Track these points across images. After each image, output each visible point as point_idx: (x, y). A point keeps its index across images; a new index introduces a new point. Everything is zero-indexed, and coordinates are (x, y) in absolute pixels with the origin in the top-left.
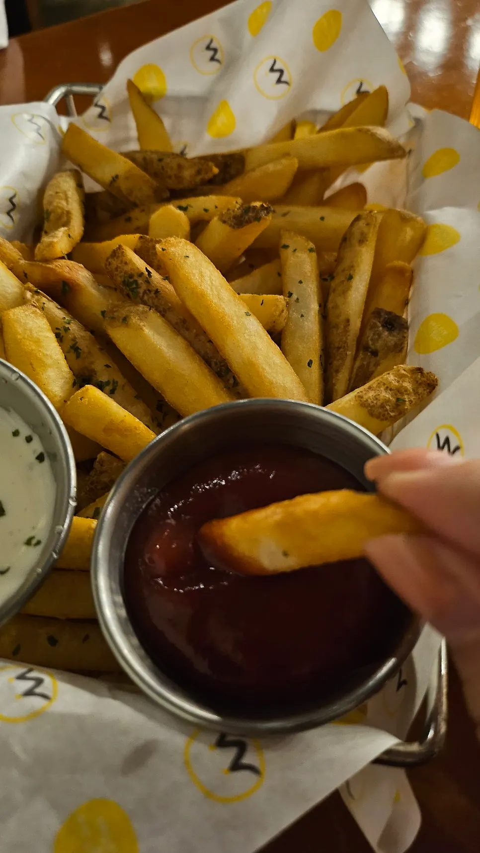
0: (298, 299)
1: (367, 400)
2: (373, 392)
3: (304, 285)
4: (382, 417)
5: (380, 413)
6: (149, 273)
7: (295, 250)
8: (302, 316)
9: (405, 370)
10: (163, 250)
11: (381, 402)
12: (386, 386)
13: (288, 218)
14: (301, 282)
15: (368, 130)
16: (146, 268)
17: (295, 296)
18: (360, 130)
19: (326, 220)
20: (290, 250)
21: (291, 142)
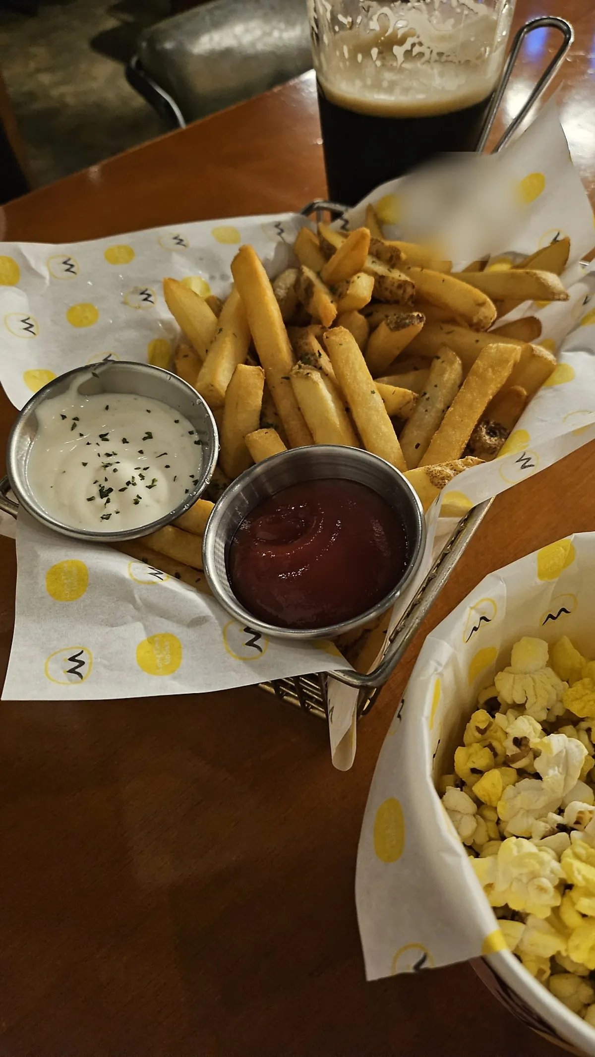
0: (429, 398)
1: (432, 471)
2: (440, 468)
3: (438, 388)
4: (439, 486)
5: (439, 483)
6: (320, 355)
7: (443, 362)
8: (426, 411)
9: (472, 461)
10: (327, 338)
11: (443, 475)
12: (452, 467)
13: (450, 336)
14: (436, 386)
15: (535, 274)
16: (319, 351)
17: (427, 396)
18: (527, 273)
19: (479, 343)
20: (440, 360)
21: (480, 274)
